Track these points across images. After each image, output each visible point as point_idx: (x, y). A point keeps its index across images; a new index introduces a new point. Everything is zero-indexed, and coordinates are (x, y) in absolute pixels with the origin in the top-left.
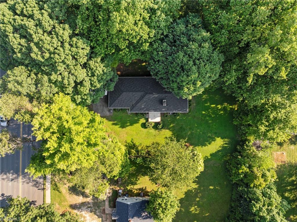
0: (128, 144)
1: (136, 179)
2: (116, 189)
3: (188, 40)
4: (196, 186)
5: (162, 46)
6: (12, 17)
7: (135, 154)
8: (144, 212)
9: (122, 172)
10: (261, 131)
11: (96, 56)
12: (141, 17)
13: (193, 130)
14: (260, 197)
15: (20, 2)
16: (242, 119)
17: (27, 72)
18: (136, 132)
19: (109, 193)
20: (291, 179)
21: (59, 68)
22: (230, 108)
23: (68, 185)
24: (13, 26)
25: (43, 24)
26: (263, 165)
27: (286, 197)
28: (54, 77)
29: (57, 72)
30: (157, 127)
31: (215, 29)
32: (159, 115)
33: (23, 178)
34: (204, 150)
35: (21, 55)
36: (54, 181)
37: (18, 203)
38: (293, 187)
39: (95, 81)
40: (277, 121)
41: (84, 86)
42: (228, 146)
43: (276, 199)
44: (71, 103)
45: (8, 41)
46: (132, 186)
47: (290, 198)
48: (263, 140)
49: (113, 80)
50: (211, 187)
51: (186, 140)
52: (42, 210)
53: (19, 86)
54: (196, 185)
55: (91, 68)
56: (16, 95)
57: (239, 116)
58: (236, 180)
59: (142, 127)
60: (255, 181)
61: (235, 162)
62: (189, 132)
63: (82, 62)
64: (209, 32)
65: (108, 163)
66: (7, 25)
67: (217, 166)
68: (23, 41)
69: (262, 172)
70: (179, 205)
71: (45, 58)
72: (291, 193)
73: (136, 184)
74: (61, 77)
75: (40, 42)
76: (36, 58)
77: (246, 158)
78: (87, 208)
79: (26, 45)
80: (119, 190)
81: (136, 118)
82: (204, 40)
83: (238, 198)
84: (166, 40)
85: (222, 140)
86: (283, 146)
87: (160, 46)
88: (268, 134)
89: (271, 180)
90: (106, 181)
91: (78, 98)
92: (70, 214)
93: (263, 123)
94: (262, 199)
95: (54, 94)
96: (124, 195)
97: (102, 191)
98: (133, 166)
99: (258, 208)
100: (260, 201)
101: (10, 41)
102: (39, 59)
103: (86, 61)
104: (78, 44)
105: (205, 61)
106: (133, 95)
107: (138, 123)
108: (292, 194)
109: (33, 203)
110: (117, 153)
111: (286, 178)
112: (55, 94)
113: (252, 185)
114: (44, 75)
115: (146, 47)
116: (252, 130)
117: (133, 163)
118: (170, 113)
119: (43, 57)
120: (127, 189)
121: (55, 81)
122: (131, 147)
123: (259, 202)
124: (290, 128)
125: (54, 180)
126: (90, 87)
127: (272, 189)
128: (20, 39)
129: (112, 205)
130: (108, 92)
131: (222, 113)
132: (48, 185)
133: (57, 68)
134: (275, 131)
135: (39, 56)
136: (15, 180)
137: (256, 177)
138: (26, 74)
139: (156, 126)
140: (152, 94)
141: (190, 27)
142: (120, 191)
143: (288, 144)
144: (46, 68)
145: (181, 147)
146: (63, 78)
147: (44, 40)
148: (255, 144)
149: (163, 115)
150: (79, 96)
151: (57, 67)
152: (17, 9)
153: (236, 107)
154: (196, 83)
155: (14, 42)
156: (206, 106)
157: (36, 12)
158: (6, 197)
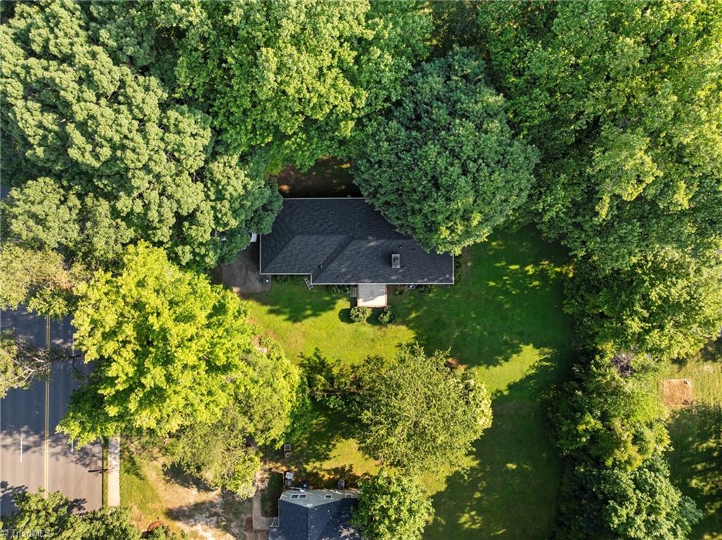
0: (308, 360)
1: (328, 446)
2: (279, 472)
3: (450, 114)
4: (475, 464)
5: (387, 129)
6: (22, 61)
7: (324, 385)
8: (346, 527)
9: (294, 430)
10: (630, 331)
11: (227, 150)
12: (333, 58)
13: (466, 327)
14: (630, 493)
15: (40, 24)
16: (586, 302)
17: (59, 193)
18: (328, 333)
19: (262, 481)
20: (705, 445)
21: (136, 182)
22: (557, 272)
23: (162, 460)
24: (24, 82)
25: (96, 78)
26: (636, 413)
27: (692, 488)
28: (124, 204)
29: (132, 192)
30: (378, 321)
31: (516, 86)
32: (384, 289)
33: (54, 445)
34: (492, 375)
35: (45, 151)
36: (129, 452)
37: (40, 507)
38: (710, 464)
39: (224, 210)
40: (669, 307)
41: (198, 225)
42: (551, 366)
43: (669, 495)
44: (167, 264)
45: (12, 117)
46: (317, 464)
47: (702, 490)
48: (637, 353)
49: (269, 208)
50: (512, 466)
51: (447, 353)
52: (98, 524)
53: (40, 227)
54: (474, 460)
55: (216, 180)
56: (32, 248)
57: (577, 292)
58: (571, 448)
59: (342, 320)
60: (616, 451)
61: (569, 406)
62: (457, 331)
63: (191, 167)
64: (502, 94)
65: (258, 409)
66: (9, 80)
67: (524, 414)
68: (49, 119)
69: (633, 431)
70: (432, 510)
71: (103, 159)
72: (704, 480)
73: (327, 459)
74: (141, 204)
75: (90, 122)
76: (80, 160)
77: (595, 396)
78: (208, 517)
79: (56, 128)
80: (285, 472)
81: (327, 298)
82: (490, 114)
83: (577, 492)
84: (398, 114)
85: (537, 351)
86: (685, 365)
87: (382, 129)
88: (647, 337)
89: (655, 450)
90: (254, 451)
91: (183, 253)
92: (166, 532)
93: (636, 313)
94: (635, 496)
95: (124, 245)
96: (297, 484)
97: (244, 476)
98: (318, 415)
99: (624, 519)
100: (629, 500)
101: (18, 118)
102: (89, 162)
103: (202, 164)
104: (181, 125)
105: (492, 165)
106: (321, 243)
107: (332, 309)
108: (708, 483)
109: (78, 503)
110: (282, 383)
111: (693, 442)
112: (127, 244)
113: (609, 463)
114: (100, 199)
115: (347, 129)
116: (609, 329)
117: (319, 406)
118: (409, 286)
119: (97, 157)
120: (305, 469)
121: (128, 214)
122: (314, 368)
123: (627, 504)
124: (700, 323)
125: (127, 448)
126: (214, 227)
127: (658, 470)
128: (42, 112)
129: (268, 509)
130: (258, 236)
131: (537, 286)
132: (114, 462)
133: (131, 183)
134: (666, 331)
135: (87, 155)
136: (33, 449)
137: (618, 443)
138: (55, 198)
139: (376, 317)
140: (366, 239)
141: (456, 81)
142: (290, 476)
143: (698, 361)
144: (106, 182)
145: (437, 369)
146: (147, 207)
147: (100, 118)
148: (616, 361)
149: (391, 291)
150: (188, 248)
151: (130, 179)
152: (34, 41)
153: (570, 271)
154: (470, 217)
155: (26, 121)
156: (498, 267)
157: (80, 48)
158: (11, 491)
